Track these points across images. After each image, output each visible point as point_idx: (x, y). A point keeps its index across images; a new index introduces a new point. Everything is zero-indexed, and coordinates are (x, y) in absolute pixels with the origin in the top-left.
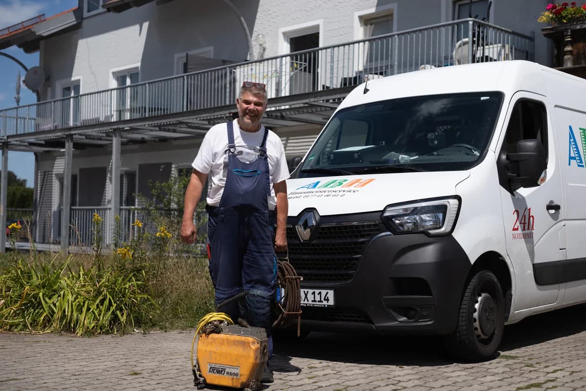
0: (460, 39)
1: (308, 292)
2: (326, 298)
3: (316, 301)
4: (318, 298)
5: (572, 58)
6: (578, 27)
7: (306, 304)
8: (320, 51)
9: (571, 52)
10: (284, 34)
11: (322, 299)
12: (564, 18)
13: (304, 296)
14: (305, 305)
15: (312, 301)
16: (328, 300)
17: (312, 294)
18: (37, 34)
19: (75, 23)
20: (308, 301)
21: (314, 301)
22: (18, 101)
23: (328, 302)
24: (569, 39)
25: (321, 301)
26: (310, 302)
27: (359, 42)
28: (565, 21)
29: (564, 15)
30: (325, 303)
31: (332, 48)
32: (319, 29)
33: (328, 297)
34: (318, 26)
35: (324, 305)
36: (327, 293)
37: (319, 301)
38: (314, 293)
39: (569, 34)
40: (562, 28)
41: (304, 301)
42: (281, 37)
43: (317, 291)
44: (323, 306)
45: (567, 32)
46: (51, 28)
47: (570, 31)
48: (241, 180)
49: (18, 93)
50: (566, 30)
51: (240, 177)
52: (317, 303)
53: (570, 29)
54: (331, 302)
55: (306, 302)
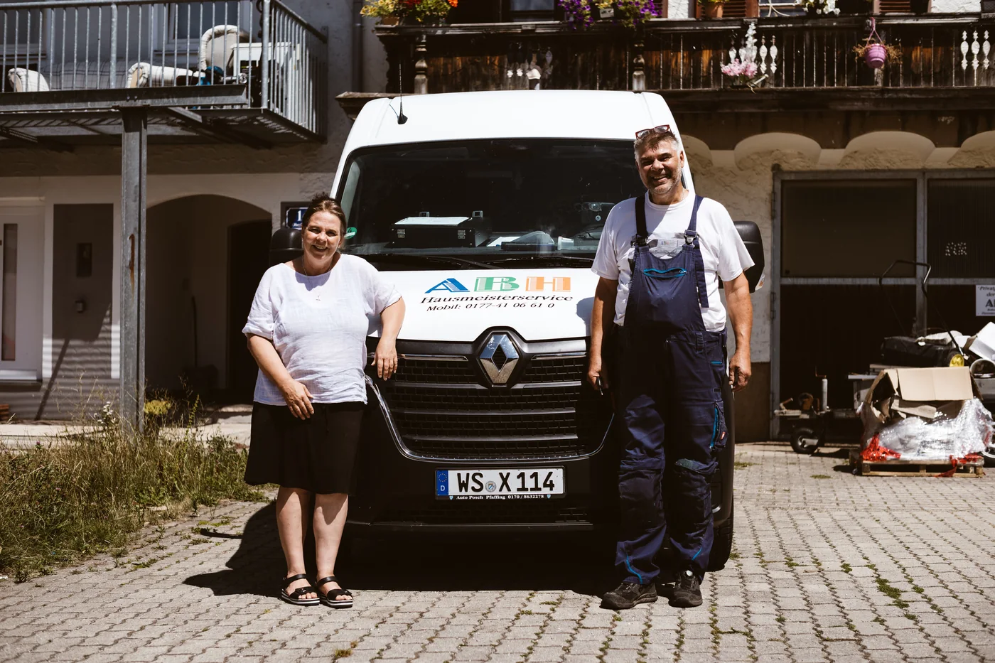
0: (210, 27)
1: (508, 474)
2: (548, 483)
3: (527, 490)
4: (530, 483)
6: (439, 32)
7: (506, 496)
9: (425, 71)
11: (540, 485)
12: (419, 14)
13: (501, 482)
14: (504, 498)
15: (519, 490)
16: (551, 486)
17: (518, 477)
20: (509, 490)
21: (524, 489)
23: (551, 489)
24: (424, 50)
25: (537, 488)
26: (514, 492)
28: (419, 20)
29: (418, 9)
30: (546, 491)
33: (551, 481)
35: (545, 495)
36: (550, 474)
37: (532, 489)
38: (522, 475)
39: (424, 41)
40: (412, 30)
41: (501, 490)
43: (528, 472)
44: (542, 496)
45: (422, 39)
47: (424, 37)
48: (654, 286)
50: (420, 35)
51: (653, 280)
52: (529, 492)
53: (426, 33)
54: (559, 489)
55: (505, 491)
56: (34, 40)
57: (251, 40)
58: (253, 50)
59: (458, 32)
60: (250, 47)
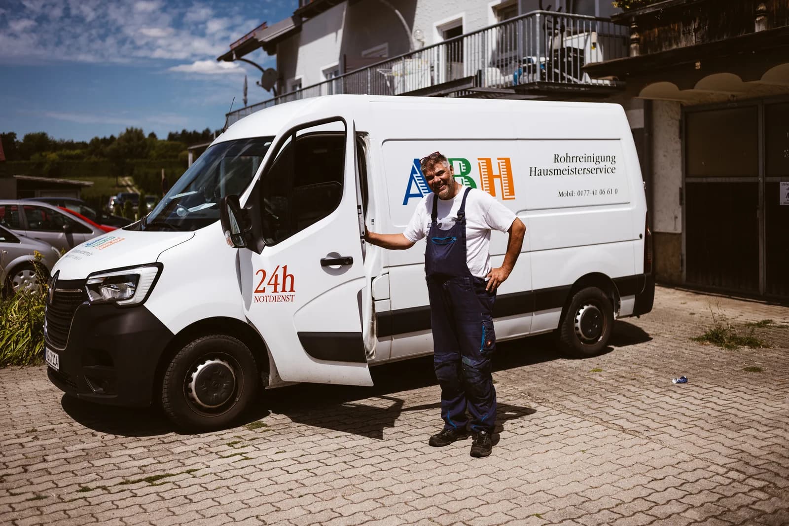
5: (638, 46)
8: (465, 39)
9: (636, 41)
10: (438, 27)
18: (260, 40)
19: (294, 27)
22: (246, 102)
24: (634, 26)
27: (491, 28)
28: (628, 7)
31: (482, 32)
32: (462, 22)
34: (460, 20)
42: (435, 31)
45: (632, 19)
46: (272, 34)
49: (246, 95)
50: (631, 17)
56: (515, 49)
57: (572, 34)
58: (580, 39)
59: (652, 10)
60: (572, 39)
